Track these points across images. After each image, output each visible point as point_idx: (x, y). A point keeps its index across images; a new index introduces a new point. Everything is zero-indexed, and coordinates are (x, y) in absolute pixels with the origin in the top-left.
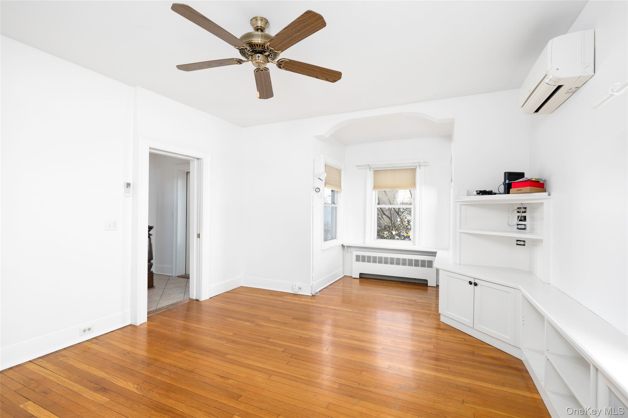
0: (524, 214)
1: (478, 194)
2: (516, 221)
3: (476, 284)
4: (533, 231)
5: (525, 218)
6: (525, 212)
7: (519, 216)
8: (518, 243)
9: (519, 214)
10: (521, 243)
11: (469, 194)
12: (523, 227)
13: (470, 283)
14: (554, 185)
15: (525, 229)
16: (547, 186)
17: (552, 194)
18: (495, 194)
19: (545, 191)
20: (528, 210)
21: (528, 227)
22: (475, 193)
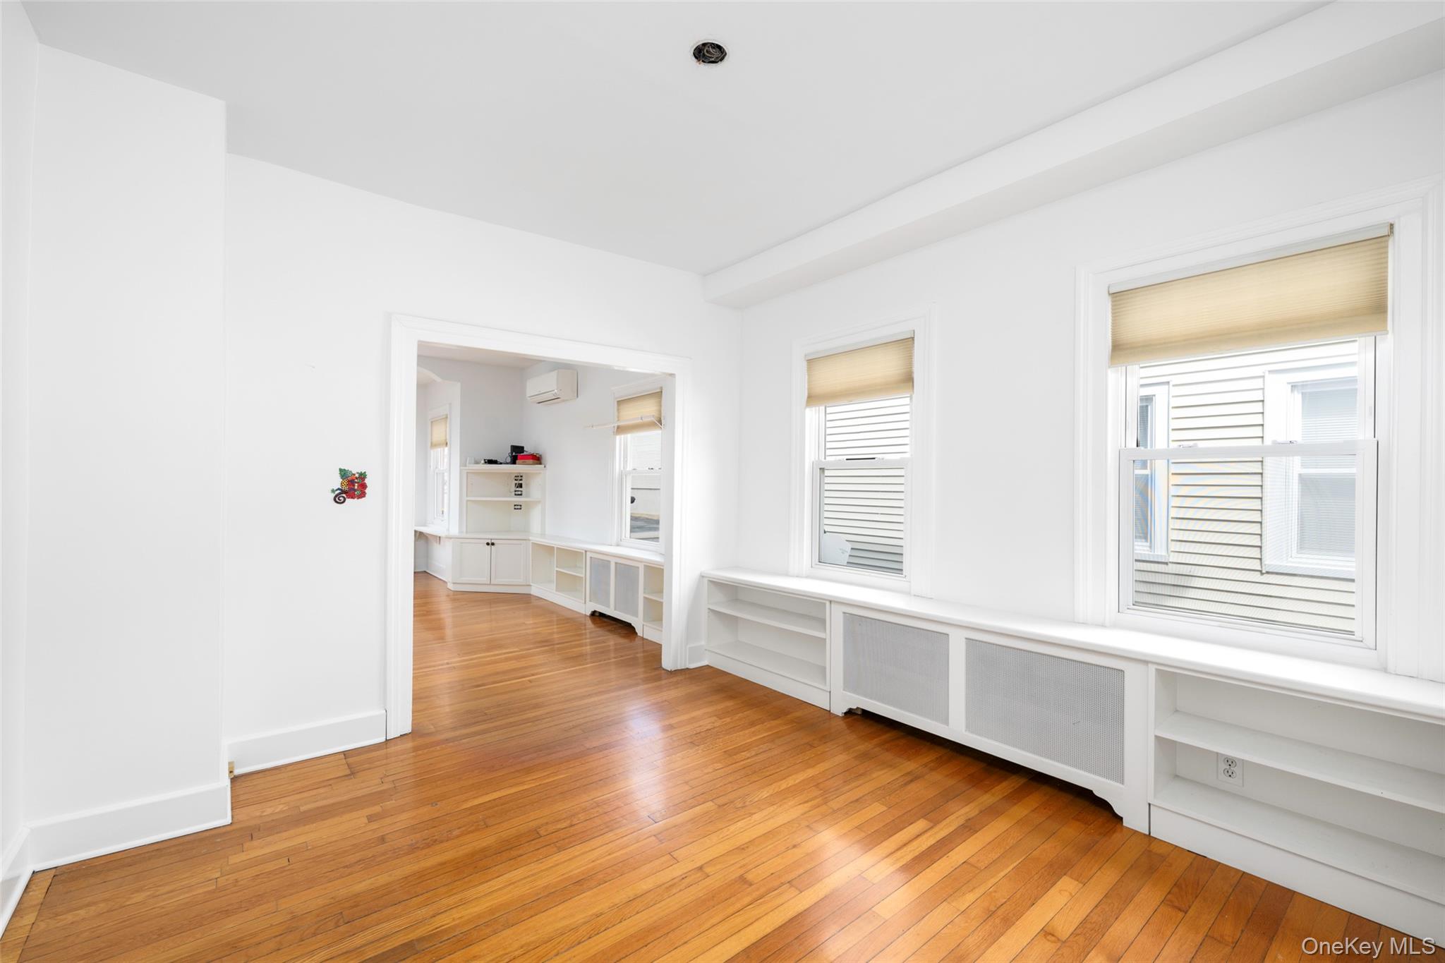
0: (520, 482)
1: (485, 462)
2: (514, 488)
3: (493, 544)
4: (528, 496)
5: (521, 486)
6: (521, 480)
7: (516, 484)
8: (516, 507)
9: (516, 482)
10: (518, 507)
11: (477, 463)
12: (520, 493)
13: (488, 544)
14: (548, 458)
15: (521, 495)
16: (543, 461)
17: (547, 466)
18: (501, 463)
19: (540, 464)
20: (523, 478)
21: (523, 493)
22: (483, 462)
